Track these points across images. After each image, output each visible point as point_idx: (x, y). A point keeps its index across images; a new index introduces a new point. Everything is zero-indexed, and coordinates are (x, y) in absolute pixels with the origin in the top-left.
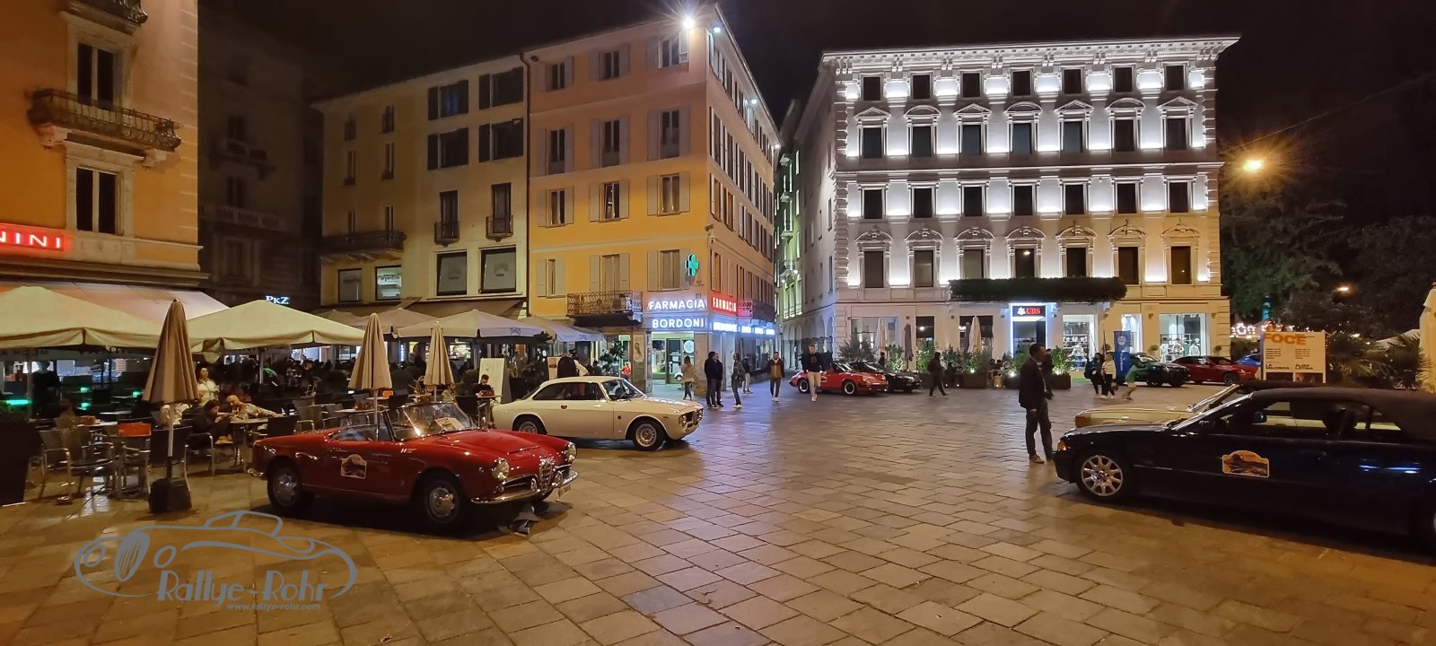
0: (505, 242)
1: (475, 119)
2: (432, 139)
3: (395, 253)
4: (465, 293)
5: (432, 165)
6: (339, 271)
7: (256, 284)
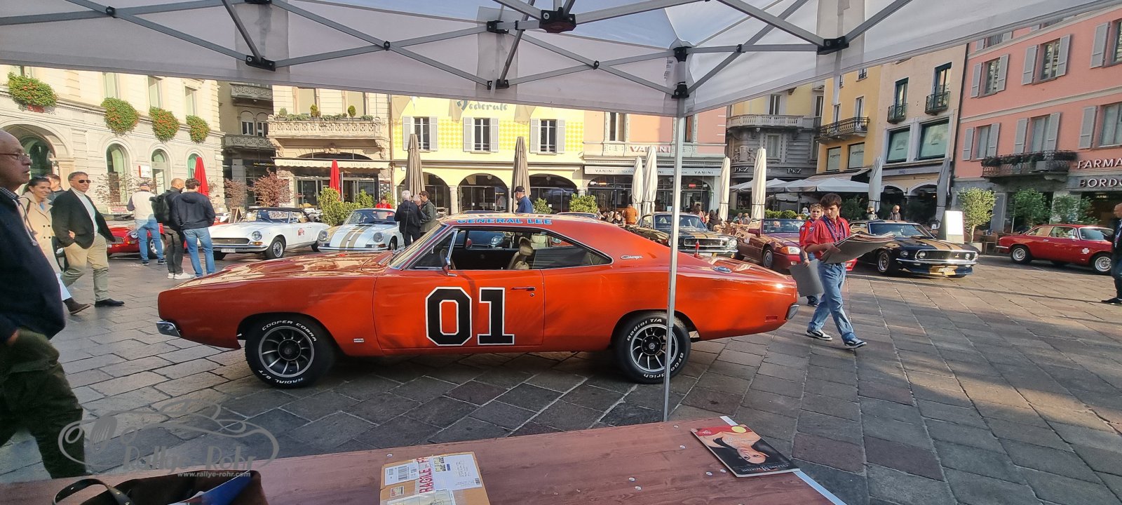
0: (941, 116)
7: (783, 161)
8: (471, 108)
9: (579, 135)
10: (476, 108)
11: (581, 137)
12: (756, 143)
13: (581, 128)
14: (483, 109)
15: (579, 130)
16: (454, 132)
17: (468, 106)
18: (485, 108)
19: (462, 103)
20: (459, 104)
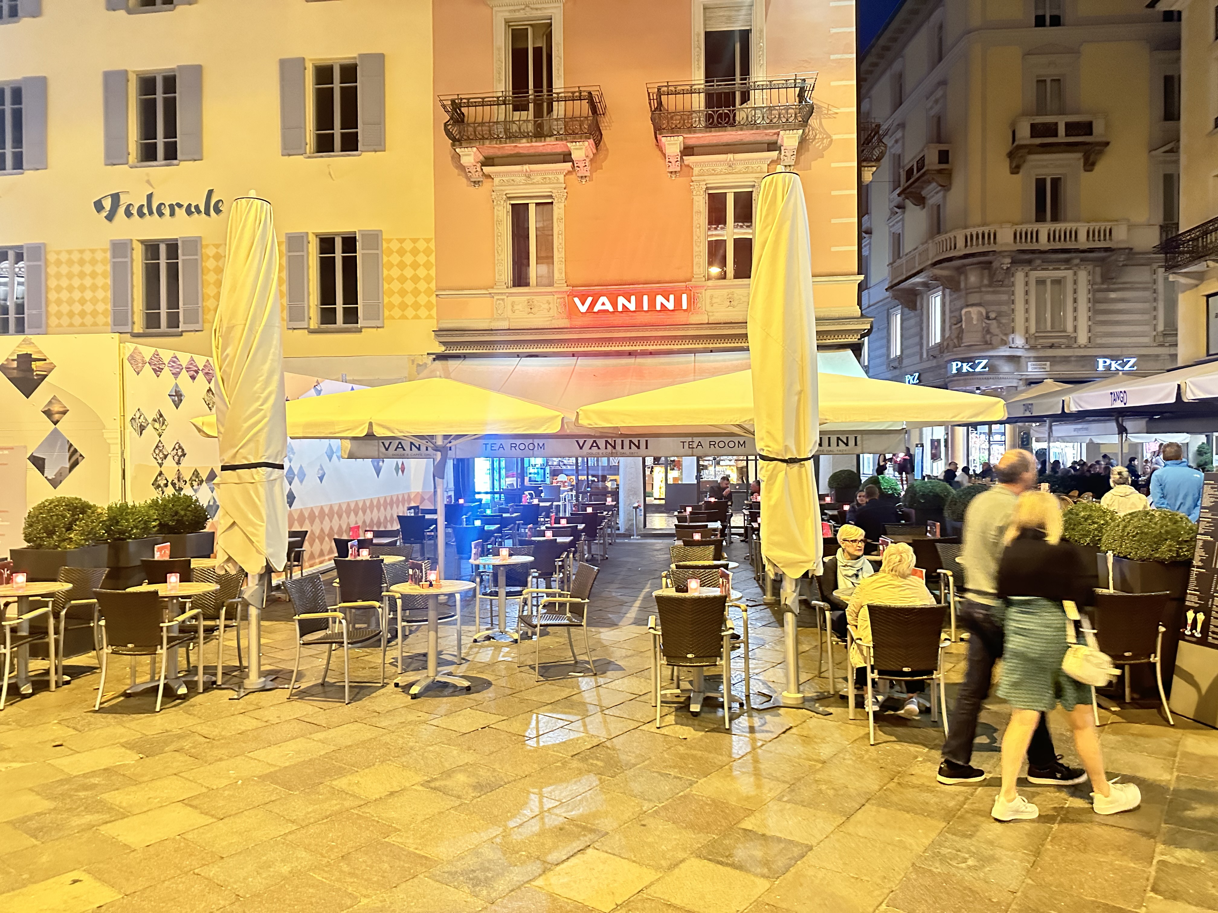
7: (1082, 339)
8: (128, 214)
9: (422, 272)
10: (141, 214)
11: (428, 279)
12: (1004, 297)
13: (427, 252)
14: (161, 214)
15: (422, 259)
16: (88, 282)
17: (121, 210)
18: (167, 211)
19: (107, 204)
20: (99, 206)
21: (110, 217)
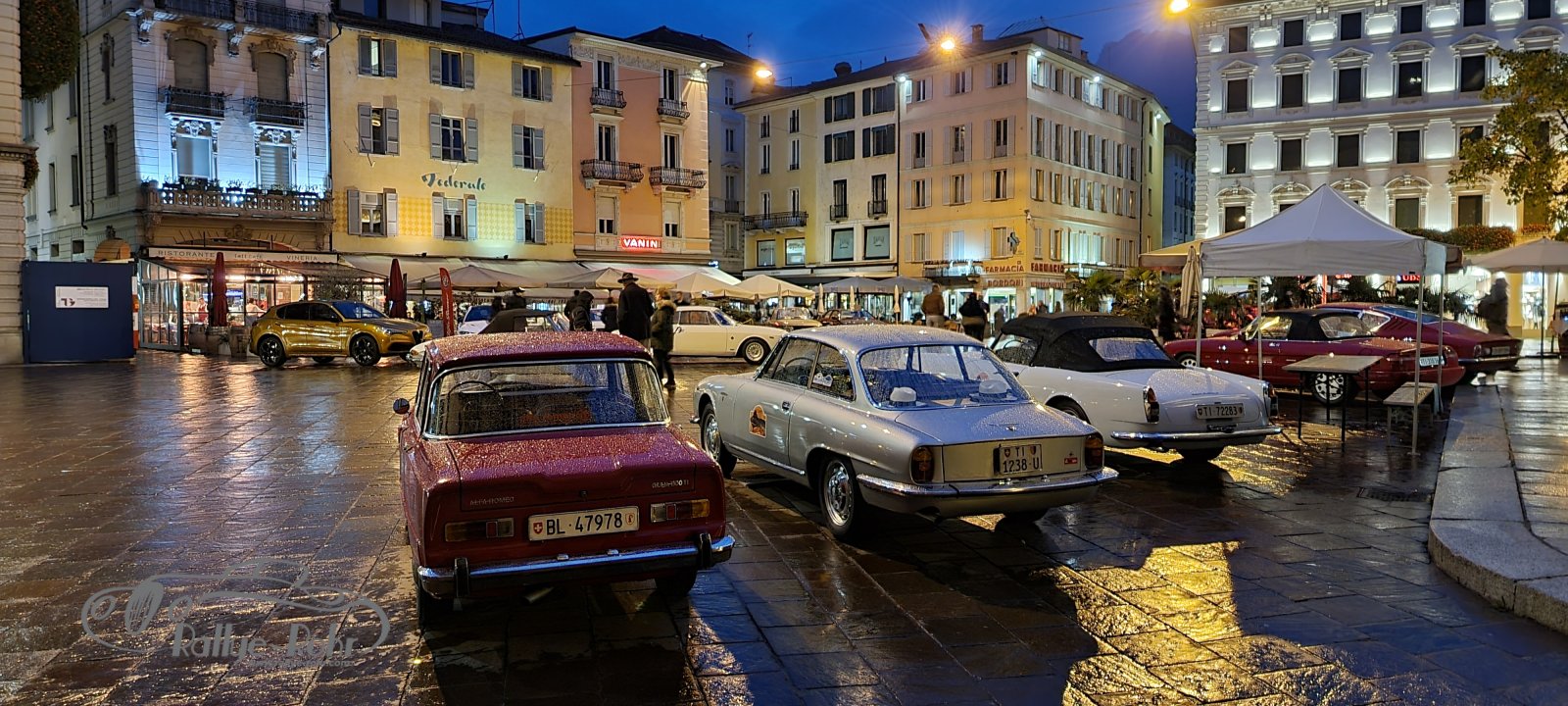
0: (882, 221)
1: (859, 124)
2: (828, 138)
3: (800, 229)
4: (852, 259)
5: (828, 160)
6: (758, 242)
8: (439, 183)
9: (567, 224)
10: (446, 185)
13: (570, 215)
14: (456, 186)
15: (568, 218)
16: (420, 214)
17: (436, 182)
18: (459, 185)
19: (429, 178)
20: (424, 178)
21: (430, 185)
